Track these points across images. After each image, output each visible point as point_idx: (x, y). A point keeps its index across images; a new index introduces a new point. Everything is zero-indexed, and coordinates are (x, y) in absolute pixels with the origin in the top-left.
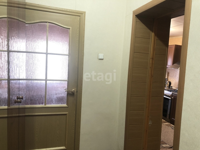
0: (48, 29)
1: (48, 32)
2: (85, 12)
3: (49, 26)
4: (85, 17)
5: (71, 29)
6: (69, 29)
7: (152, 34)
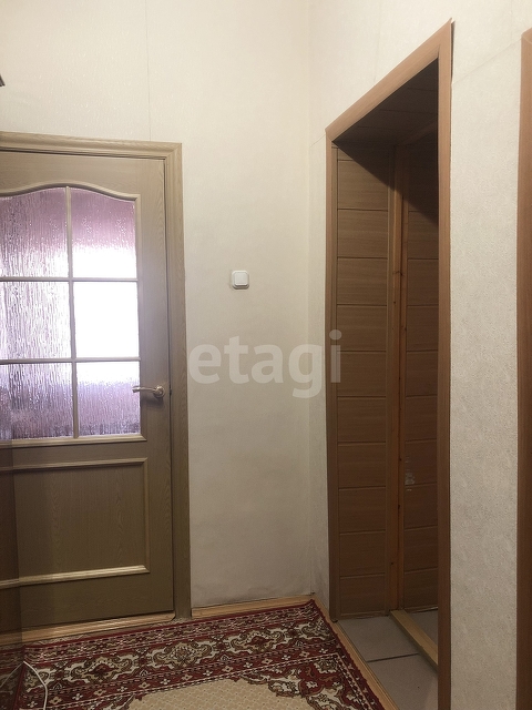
0: (69, 205)
1: (69, 216)
2: (180, 145)
3: (73, 194)
4: (180, 159)
5: (139, 201)
6: (134, 199)
7: (392, 196)
